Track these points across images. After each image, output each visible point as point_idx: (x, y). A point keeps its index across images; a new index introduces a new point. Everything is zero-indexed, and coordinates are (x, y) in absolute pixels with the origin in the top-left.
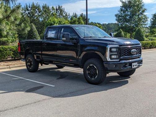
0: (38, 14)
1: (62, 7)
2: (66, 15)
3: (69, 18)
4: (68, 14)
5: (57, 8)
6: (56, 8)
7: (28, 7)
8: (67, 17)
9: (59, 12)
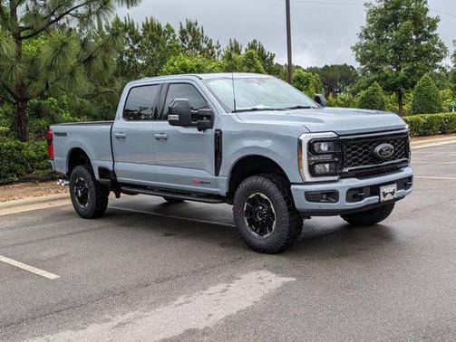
0: (132, 47)
1: (196, 24)
2: (210, 46)
3: (219, 54)
4: (214, 44)
5: (185, 27)
6: (181, 27)
7: (104, 29)
8: (213, 53)
9: (190, 38)
